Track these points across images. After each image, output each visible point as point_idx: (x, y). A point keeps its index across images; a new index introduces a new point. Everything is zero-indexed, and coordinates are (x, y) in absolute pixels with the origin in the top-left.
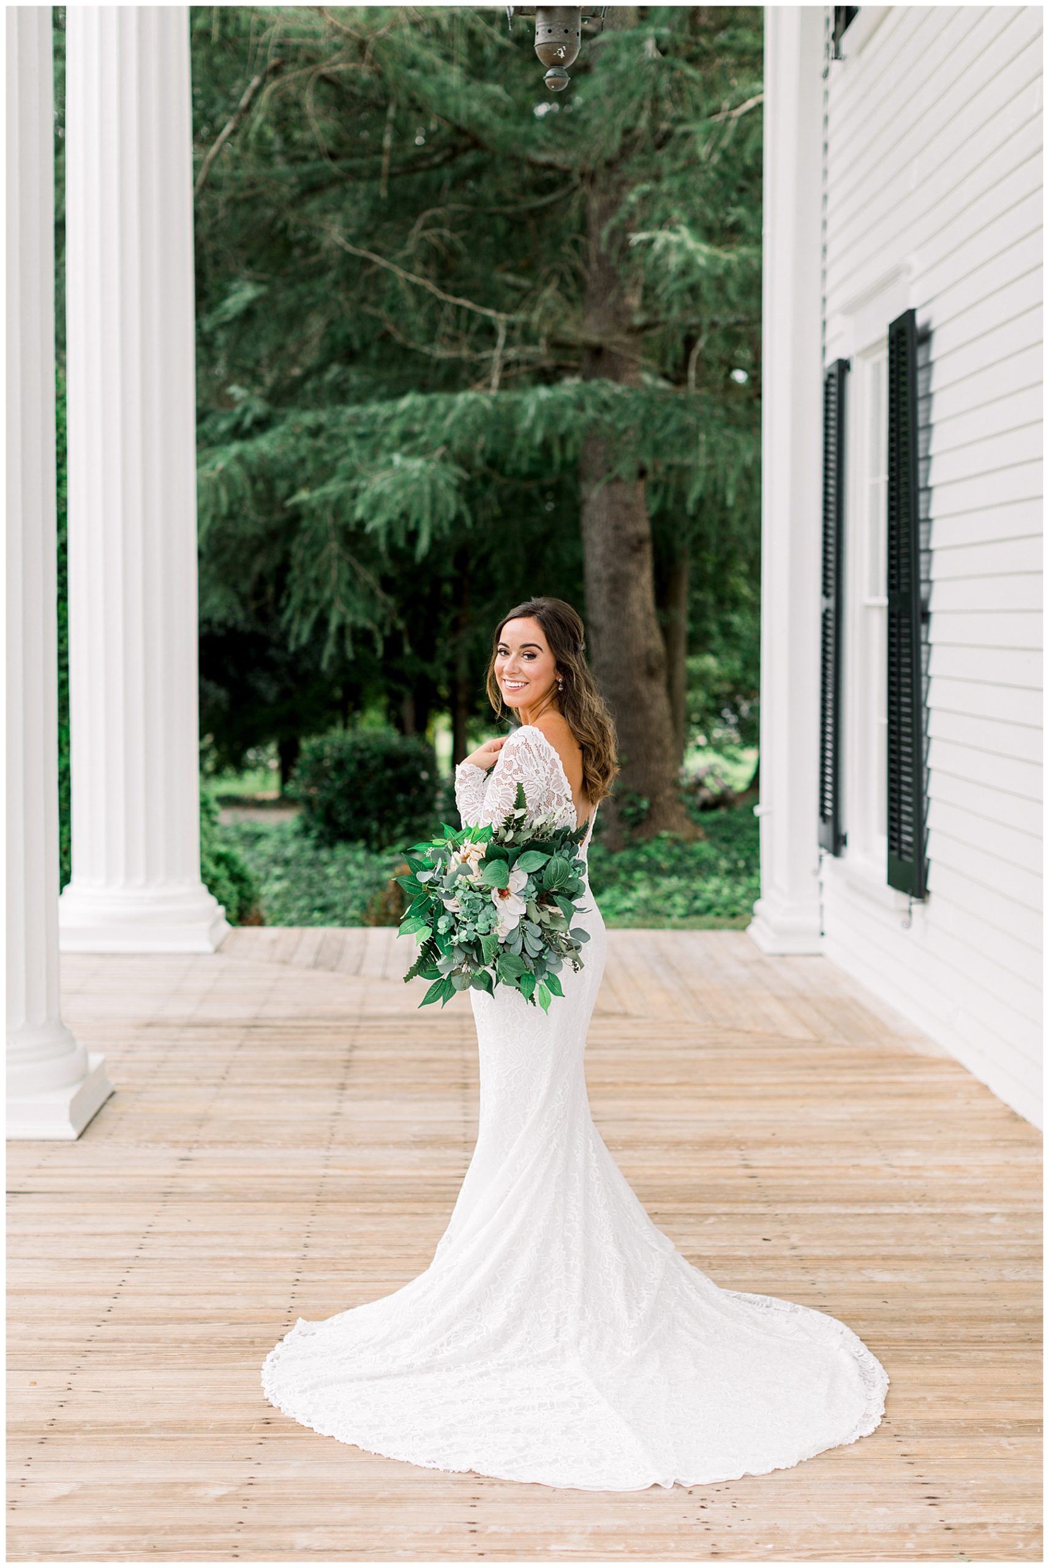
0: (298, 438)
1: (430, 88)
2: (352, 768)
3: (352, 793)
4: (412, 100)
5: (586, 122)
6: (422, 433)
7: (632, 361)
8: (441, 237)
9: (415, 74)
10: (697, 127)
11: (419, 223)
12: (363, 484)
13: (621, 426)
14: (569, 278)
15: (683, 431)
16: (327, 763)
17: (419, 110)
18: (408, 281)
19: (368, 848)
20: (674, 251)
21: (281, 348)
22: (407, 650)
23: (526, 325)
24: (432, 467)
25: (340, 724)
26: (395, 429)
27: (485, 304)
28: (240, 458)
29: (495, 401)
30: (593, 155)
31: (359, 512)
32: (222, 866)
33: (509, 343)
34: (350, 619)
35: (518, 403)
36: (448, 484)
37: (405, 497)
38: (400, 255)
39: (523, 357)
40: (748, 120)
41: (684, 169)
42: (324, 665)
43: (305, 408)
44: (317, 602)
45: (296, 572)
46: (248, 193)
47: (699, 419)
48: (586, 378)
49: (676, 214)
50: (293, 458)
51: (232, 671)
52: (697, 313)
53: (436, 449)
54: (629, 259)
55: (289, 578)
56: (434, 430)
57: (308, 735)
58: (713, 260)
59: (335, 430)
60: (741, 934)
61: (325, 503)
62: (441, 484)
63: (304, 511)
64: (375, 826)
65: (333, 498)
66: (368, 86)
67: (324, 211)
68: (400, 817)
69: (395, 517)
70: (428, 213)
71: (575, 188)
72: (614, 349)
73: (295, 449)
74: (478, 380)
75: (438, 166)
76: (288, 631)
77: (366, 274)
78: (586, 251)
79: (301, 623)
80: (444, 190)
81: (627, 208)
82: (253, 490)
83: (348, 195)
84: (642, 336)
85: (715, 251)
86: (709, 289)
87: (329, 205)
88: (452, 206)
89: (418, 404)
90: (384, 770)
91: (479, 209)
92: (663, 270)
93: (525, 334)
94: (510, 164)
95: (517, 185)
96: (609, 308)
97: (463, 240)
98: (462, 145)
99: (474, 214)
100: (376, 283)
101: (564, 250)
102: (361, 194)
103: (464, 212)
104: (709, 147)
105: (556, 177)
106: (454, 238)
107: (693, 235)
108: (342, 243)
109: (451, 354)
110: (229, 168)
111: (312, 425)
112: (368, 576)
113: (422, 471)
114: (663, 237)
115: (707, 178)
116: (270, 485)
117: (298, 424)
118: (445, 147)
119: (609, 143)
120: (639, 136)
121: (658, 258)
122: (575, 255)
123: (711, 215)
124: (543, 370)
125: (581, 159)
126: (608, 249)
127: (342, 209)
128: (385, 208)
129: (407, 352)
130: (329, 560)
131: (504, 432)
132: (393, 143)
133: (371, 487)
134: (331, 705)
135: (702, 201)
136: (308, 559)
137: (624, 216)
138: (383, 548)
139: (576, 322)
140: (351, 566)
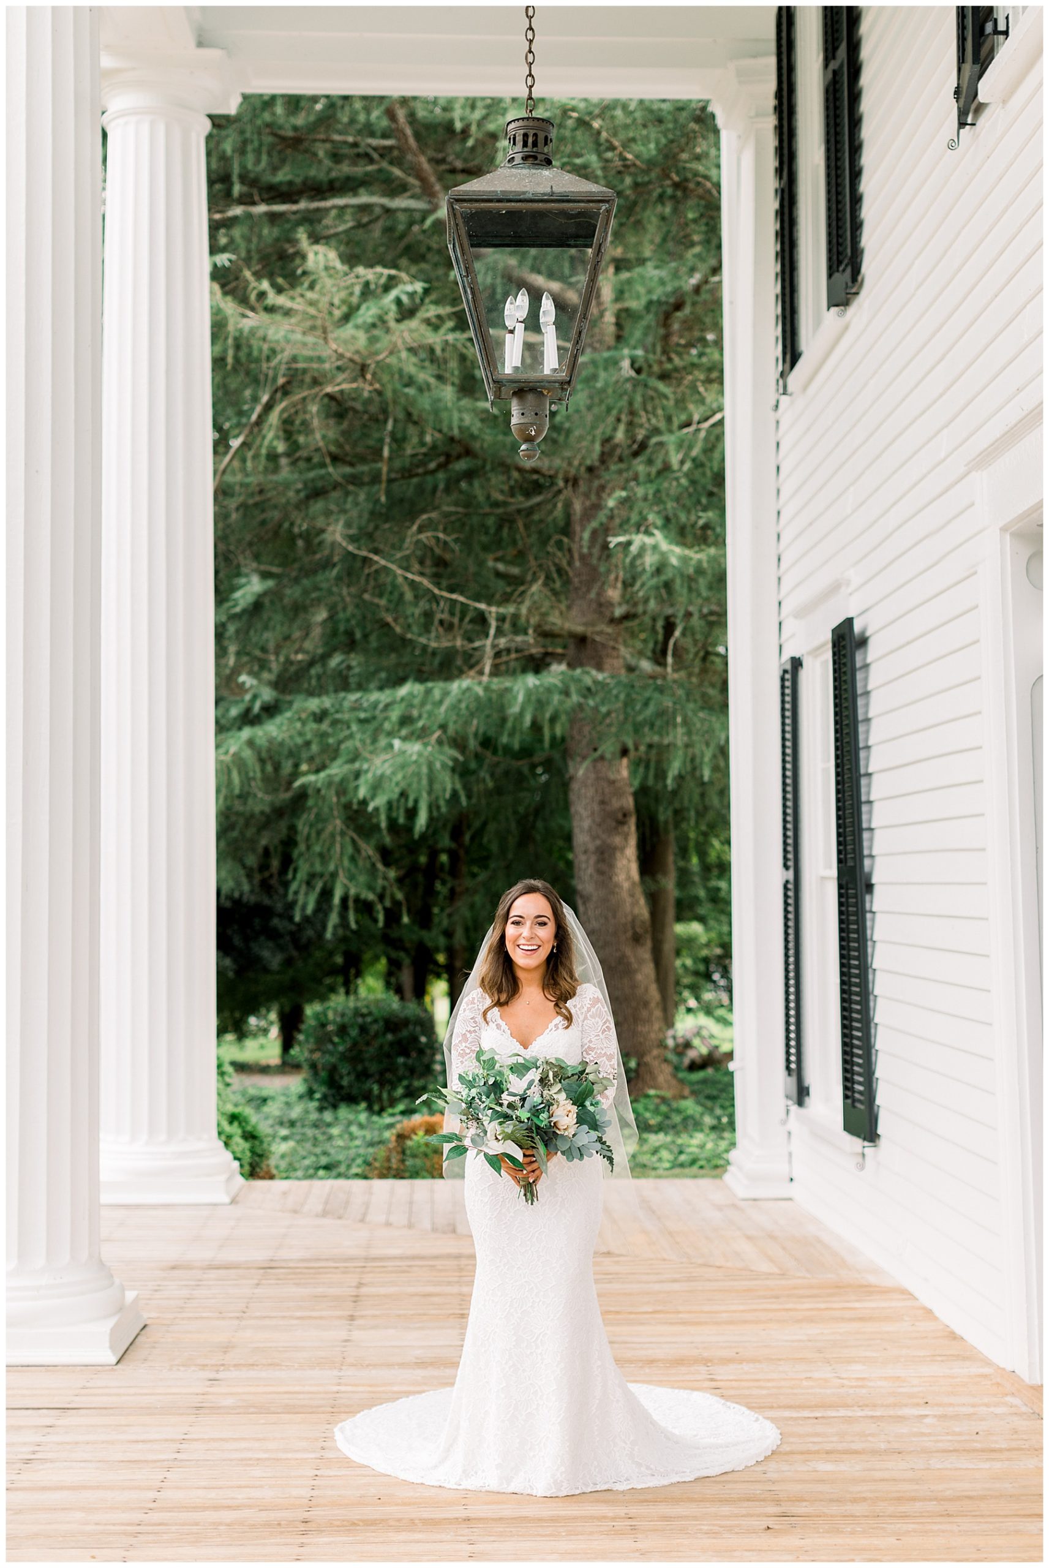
0: (304, 723)
1: (425, 402)
2: (354, 1032)
3: (354, 1056)
4: (409, 415)
5: (568, 432)
6: (420, 717)
7: (613, 648)
8: (438, 539)
9: (411, 391)
10: (670, 439)
11: (415, 528)
12: (365, 766)
13: (604, 709)
14: (555, 575)
15: (661, 713)
16: (331, 1028)
17: (415, 423)
18: (406, 578)
19: (370, 1109)
20: (649, 552)
21: (287, 638)
22: (406, 919)
23: (516, 617)
24: (429, 749)
25: (342, 990)
26: (395, 715)
27: (477, 599)
28: (251, 743)
29: (487, 689)
30: (576, 463)
31: (362, 793)
32: (236, 1124)
33: (499, 632)
34: (353, 892)
35: (508, 690)
36: (444, 765)
37: (404, 777)
38: (399, 555)
39: (512, 646)
40: (717, 431)
41: (659, 473)
42: (329, 935)
43: (311, 693)
44: (322, 875)
45: (302, 847)
46: (257, 498)
47: (674, 703)
48: (569, 665)
49: (651, 517)
50: (299, 741)
51: (237, 941)
52: (672, 605)
53: (434, 732)
54: (608, 557)
55: (295, 854)
56: (431, 714)
57: (311, 1001)
58: (685, 559)
59: (338, 716)
60: (716, 1181)
61: (330, 784)
62: (438, 765)
63: (310, 791)
64: (376, 1088)
65: (337, 779)
66: (368, 402)
67: (328, 513)
68: (400, 1079)
69: (395, 796)
70: (425, 517)
71: (560, 492)
72: (597, 638)
73: (301, 734)
74: (471, 667)
75: (433, 472)
76: (294, 903)
77: (367, 571)
78: (570, 550)
79: (306, 894)
80: (439, 494)
81: (606, 512)
82: (263, 770)
83: (350, 499)
84: (622, 626)
85: (687, 552)
86: (682, 586)
87: (333, 507)
88: (446, 508)
89: (416, 692)
90: (384, 1034)
91: (471, 510)
92: (640, 569)
93: (514, 625)
94: (500, 469)
95: (506, 488)
96: (591, 600)
97: (456, 540)
98: (454, 453)
99: (466, 515)
100: (376, 579)
101: (550, 549)
102: (362, 497)
103: (457, 513)
104: (680, 456)
105: (542, 480)
106: (448, 539)
107: (666, 537)
108: (344, 544)
109: (445, 644)
110: (239, 477)
111: (317, 711)
112: (368, 849)
113: (420, 754)
114: (639, 540)
115: (679, 485)
116: (277, 767)
117: (304, 710)
118: (439, 455)
119: (590, 451)
120: (617, 446)
121: (635, 558)
122: (559, 554)
123: (683, 517)
124: (531, 658)
125: (565, 465)
126: (589, 548)
127: (344, 511)
128: (384, 510)
129: (404, 642)
130: (333, 836)
131: (495, 716)
132: (391, 451)
133: (373, 768)
134: (334, 971)
135: (675, 505)
136: (313, 835)
137: (604, 520)
138: (383, 824)
139: (561, 613)
140: (353, 841)
